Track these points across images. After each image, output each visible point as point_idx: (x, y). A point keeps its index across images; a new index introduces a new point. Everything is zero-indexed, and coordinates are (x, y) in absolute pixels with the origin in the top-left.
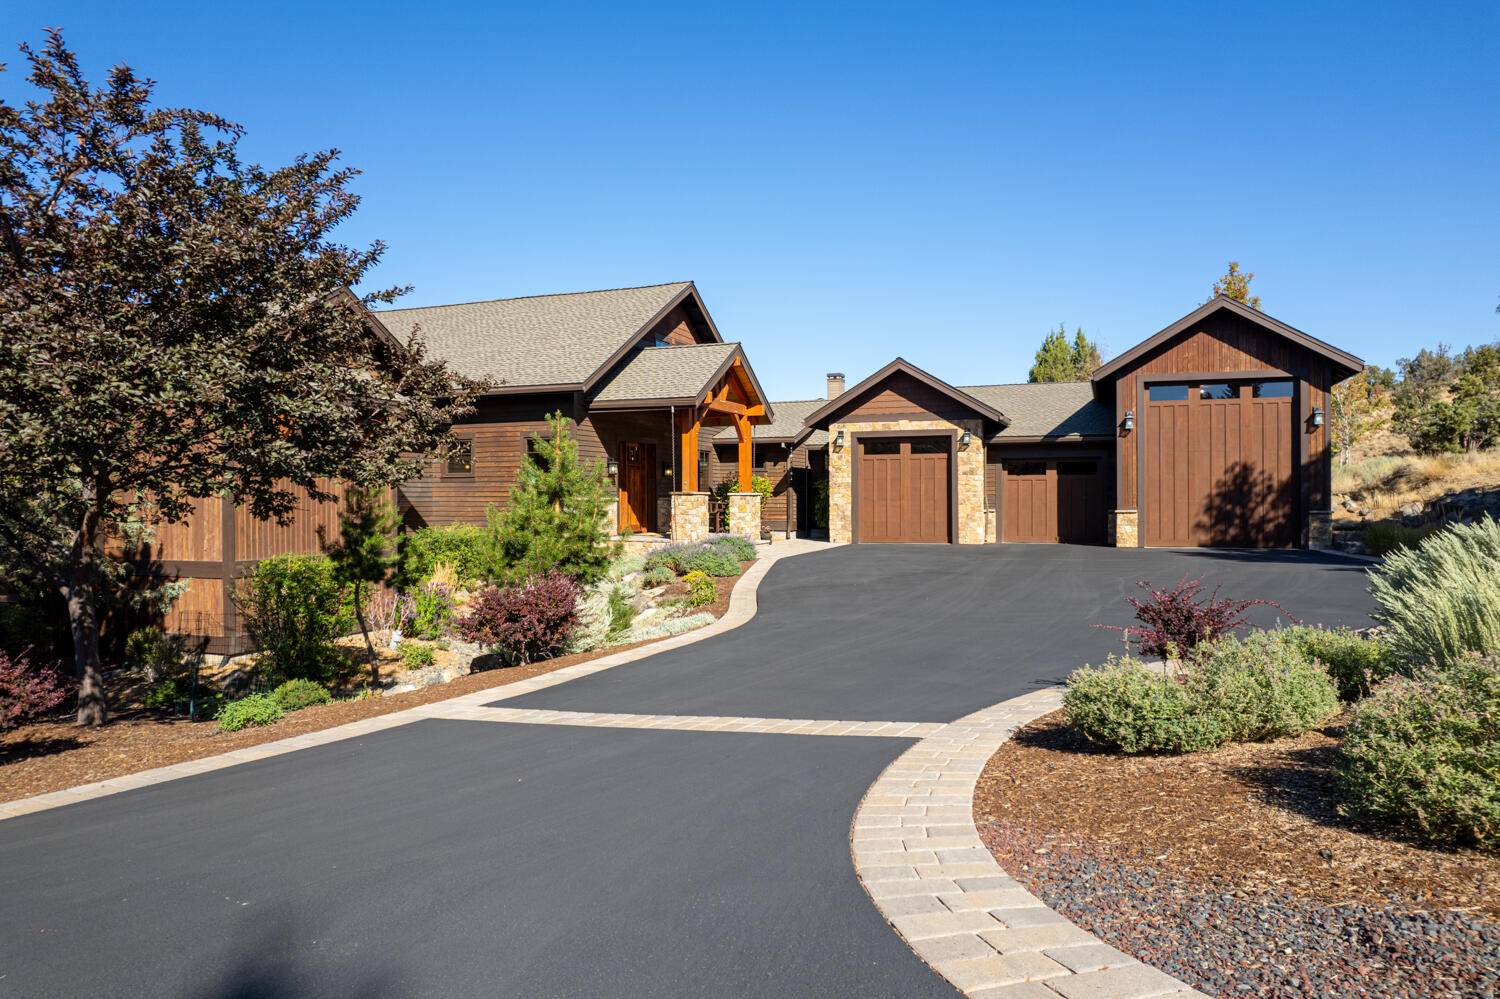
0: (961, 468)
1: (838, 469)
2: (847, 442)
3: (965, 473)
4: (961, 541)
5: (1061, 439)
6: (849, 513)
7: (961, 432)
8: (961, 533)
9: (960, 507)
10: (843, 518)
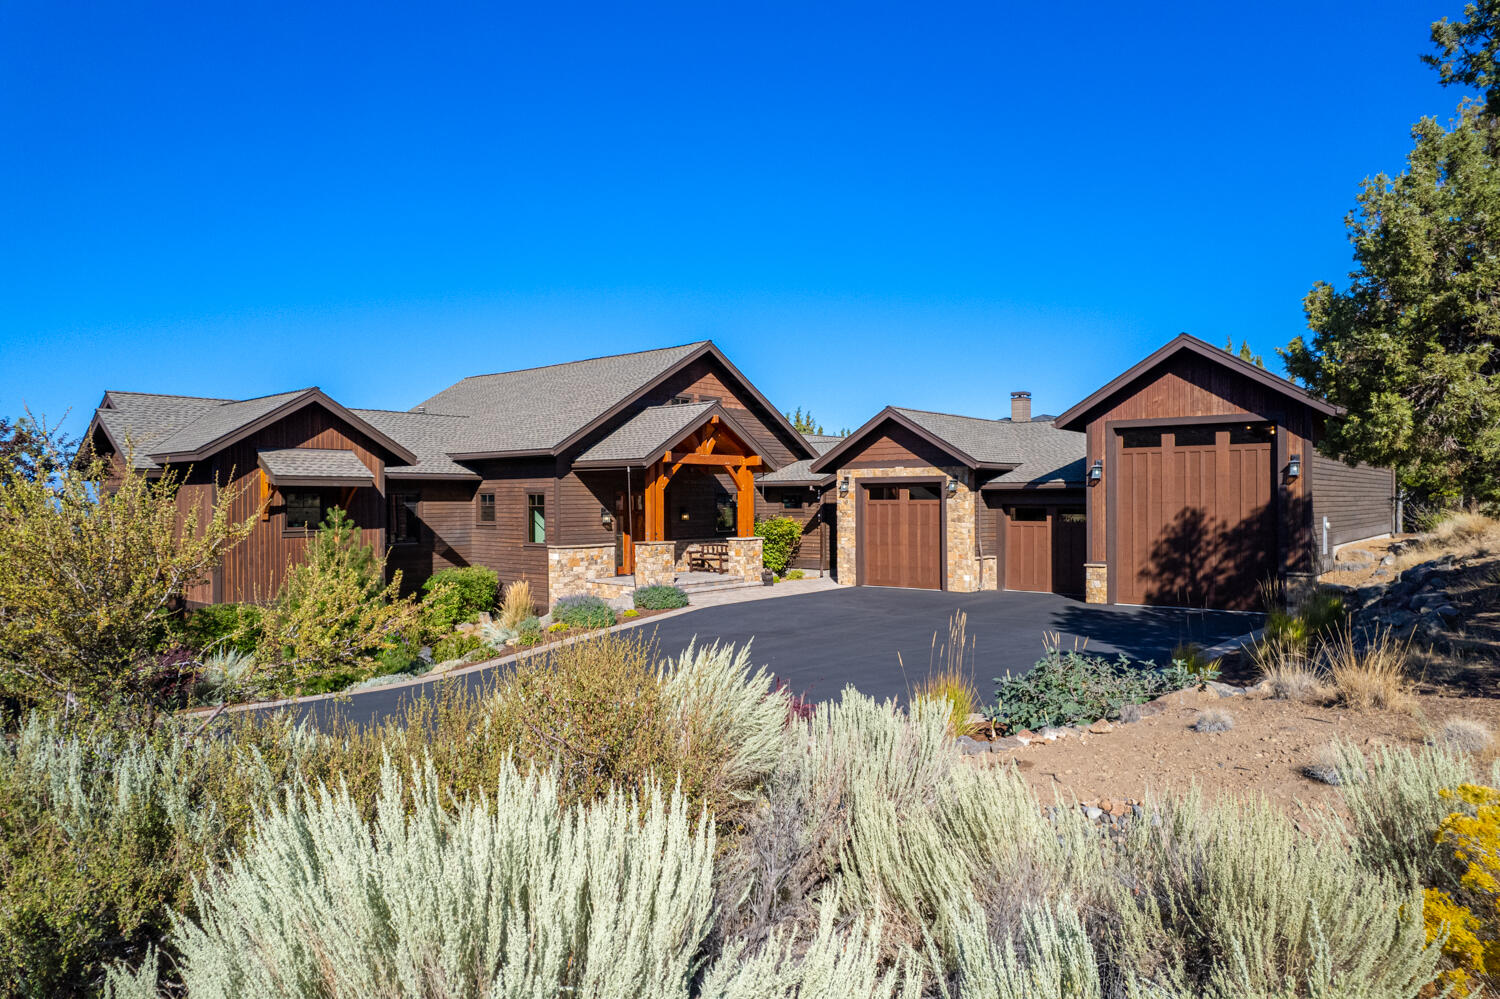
0: (950, 515)
1: (845, 513)
2: (852, 488)
3: (953, 520)
4: (950, 588)
5: (1041, 486)
6: (853, 556)
7: (949, 478)
8: (950, 580)
9: (949, 554)
10: (849, 561)
